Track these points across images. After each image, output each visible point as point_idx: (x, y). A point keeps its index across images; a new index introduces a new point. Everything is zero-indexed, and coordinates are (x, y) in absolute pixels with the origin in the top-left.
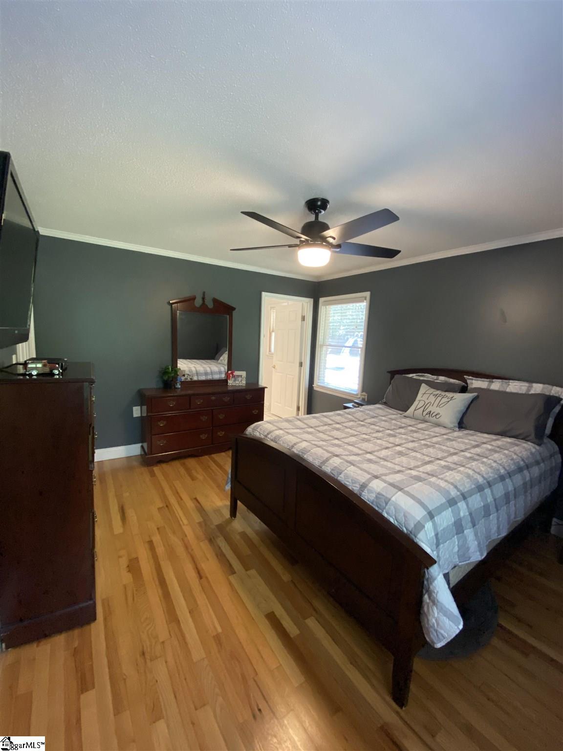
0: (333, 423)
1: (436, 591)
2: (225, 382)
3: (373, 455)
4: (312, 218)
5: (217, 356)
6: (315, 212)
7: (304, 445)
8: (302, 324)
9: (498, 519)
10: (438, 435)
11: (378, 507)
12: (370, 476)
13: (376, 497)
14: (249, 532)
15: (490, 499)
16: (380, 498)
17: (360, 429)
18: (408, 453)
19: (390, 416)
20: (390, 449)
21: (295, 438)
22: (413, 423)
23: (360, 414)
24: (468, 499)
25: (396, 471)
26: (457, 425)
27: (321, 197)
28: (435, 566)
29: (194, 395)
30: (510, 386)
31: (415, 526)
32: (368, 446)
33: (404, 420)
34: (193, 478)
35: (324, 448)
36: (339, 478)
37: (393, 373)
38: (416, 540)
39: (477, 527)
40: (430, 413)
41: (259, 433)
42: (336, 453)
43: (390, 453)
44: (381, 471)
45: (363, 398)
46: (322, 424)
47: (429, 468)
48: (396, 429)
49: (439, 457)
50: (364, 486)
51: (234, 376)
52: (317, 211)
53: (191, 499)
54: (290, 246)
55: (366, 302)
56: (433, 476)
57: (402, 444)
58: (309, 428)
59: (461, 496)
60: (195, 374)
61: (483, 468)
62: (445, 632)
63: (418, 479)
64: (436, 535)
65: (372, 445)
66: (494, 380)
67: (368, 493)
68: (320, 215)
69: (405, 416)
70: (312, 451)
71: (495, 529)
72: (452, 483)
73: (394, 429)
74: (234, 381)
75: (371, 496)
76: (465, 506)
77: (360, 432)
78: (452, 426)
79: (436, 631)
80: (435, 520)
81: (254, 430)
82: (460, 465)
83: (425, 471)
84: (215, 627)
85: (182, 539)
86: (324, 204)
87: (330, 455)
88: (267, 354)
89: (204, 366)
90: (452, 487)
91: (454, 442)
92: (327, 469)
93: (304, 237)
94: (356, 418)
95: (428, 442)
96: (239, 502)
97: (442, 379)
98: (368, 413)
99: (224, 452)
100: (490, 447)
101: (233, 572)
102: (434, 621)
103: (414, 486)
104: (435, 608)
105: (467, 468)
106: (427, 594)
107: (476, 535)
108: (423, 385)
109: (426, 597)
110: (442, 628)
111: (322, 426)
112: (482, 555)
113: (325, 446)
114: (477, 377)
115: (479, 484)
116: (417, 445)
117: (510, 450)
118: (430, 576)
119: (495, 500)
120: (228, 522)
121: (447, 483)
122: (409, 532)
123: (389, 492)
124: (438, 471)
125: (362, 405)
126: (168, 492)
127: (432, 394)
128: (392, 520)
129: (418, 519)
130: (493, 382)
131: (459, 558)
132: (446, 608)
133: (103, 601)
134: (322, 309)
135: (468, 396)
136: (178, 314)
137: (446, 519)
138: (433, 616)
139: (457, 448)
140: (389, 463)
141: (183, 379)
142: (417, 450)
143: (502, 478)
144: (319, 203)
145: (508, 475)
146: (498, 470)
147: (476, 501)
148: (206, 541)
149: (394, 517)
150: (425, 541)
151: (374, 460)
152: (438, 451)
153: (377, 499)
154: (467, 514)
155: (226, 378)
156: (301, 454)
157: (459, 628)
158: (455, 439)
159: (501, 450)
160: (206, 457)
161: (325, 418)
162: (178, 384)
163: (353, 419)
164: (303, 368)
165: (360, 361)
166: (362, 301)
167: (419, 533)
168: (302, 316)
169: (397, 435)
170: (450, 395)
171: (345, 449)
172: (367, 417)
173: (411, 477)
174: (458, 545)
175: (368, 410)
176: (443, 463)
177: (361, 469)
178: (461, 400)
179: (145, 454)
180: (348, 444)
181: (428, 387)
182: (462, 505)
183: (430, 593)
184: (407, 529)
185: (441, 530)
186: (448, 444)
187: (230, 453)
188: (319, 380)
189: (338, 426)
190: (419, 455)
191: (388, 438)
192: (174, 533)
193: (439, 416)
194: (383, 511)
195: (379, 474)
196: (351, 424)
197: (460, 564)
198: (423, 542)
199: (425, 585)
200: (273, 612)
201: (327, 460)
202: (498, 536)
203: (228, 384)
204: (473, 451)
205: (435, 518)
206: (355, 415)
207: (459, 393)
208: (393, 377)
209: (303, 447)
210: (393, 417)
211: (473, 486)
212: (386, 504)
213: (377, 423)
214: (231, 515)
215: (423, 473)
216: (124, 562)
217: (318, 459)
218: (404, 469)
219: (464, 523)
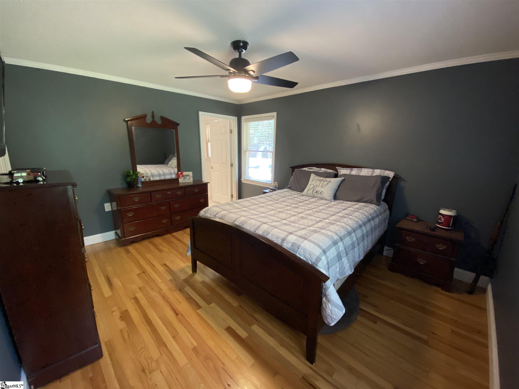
0: (259, 203)
1: (330, 295)
2: (176, 180)
3: (287, 220)
4: (237, 55)
5: (166, 161)
6: (238, 51)
7: (243, 219)
8: (230, 136)
9: (359, 250)
10: (322, 205)
11: (293, 251)
12: (287, 233)
13: (292, 245)
14: (207, 280)
15: (355, 239)
16: (294, 246)
17: (276, 205)
18: (307, 217)
19: (293, 196)
20: (296, 216)
21: (236, 215)
22: (308, 199)
23: (275, 196)
24: (344, 240)
25: (302, 228)
26: (333, 198)
27: (243, 40)
28: (329, 281)
29: (153, 191)
30: (362, 172)
31: (316, 259)
32: (283, 215)
33: (302, 198)
34: (160, 251)
35: (256, 219)
36: (268, 237)
37: (293, 168)
38: (317, 267)
39: (349, 256)
40: (317, 192)
41: (210, 214)
42: (264, 222)
43: (296, 218)
44: (293, 229)
45: (275, 186)
46: (252, 204)
47: (320, 224)
48: (298, 203)
49: (325, 218)
50: (283, 240)
51: (183, 176)
52: (240, 50)
53: (162, 265)
54: (222, 76)
55: (274, 120)
56: (323, 229)
57: (303, 212)
58: (243, 208)
59: (340, 239)
60: (151, 176)
61: (350, 222)
62: (336, 316)
63: (315, 232)
64: (328, 263)
65: (285, 215)
66: (353, 169)
67: (287, 244)
68: (242, 53)
69: (302, 195)
70: (248, 222)
71: (357, 256)
72: (334, 232)
73: (297, 203)
74: (184, 179)
75: (289, 245)
76: (342, 245)
77: (277, 207)
78: (330, 198)
79: (331, 317)
80: (327, 255)
81: (205, 212)
82: (337, 221)
83: (318, 227)
84: (192, 343)
85: (160, 292)
86: (245, 45)
87: (261, 223)
88: (206, 158)
89: (157, 169)
90: (334, 234)
91: (332, 208)
92: (260, 232)
93: (232, 70)
94: (273, 199)
95: (317, 209)
96: (198, 262)
97: (323, 170)
98: (280, 195)
99: (181, 230)
100: (352, 209)
101: (199, 307)
102: (329, 311)
103: (314, 236)
104: (330, 304)
105: (341, 222)
106: (325, 297)
107: (348, 260)
108: (312, 174)
109: (324, 299)
110: (334, 315)
111: (252, 205)
112: (351, 271)
113: (256, 218)
114: (343, 168)
115: (349, 231)
116: (311, 212)
117: (363, 210)
118: (326, 287)
119: (357, 239)
120: (191, 276)
121: (331, 233)
122: (313, 264)
123: (300, 241)
124: (326, 226)
125: (275, 190)
126: (143, 262)
127: (318, 179)
128: (302, 258)
129: (317, 255)
130: (352, 170)
131: (339, 275)
132: (335, 302)
133: (106, 343)
134: (244, 125)
135: (339, 180)
136: (133, 129)
137: (332, 253)
138: (328, 309)
139: (334, 211)
140: (296, 224)
141: (143, 180)
142: (312, 215)
143: (360, 226)
144: (241, 44)
145: (363, 224)
146: (358, 222)
147: (348, 241)
148: (178, 291)
149: (303, 256)
150: (322, 268)
151: (287, 223)
152: (324, 214)
153: (292, 246)
154: (343, 249)
155: (177, 178)
156: (241, 225)
157: (343, 313)
158: (333, 206)
159: (359, 210)
160: (168, 235)
161: (254, 200)
162: (139, 184)
163: (271, 199)
164: (233, 167)
165: (272, 161)
166: (271, 119)
167: (318, 263)
168: (230, 130)
169: (299, 207)
170: (328, 179)
171: (269, 219)
172: (279, 198)
173: (311, 231)
174: (339, 267)
175: (280, 193)
176: (327, 221)
177: (281, 230)
178: (335, 182)
179: (120, 238)
180: (270, 215)
181: (315, 176)
182: (340, 244)
183: (326, 296)
184: (311, 262)
185: (330, 260)
186: (329, 209)
187: (188, 230)
188: (245, 175)
189: (262, 205)
190: (313, 218)
191: (294, 209)
192: (152, 289)
193: (323, 193)
194: (296, 253)
195: (292, 231)
196: (270, 202)
197: (340, 278)
198: (321, 268)
199: (324, 292)
200: (230, 326)
201: (259, 227)
202: (359, 259)
203: (179, 182)
204: (344, 212)
205: (327, 253)
206: (272, 197)
207: (333, 178)
208: (294, 170)
209: (242, 220)
210: (295, 196)
211: (346, 233)
212: (298, 249)
213: (286, 200)
214: (192, 271)
215: (318, 228)
216: (117, 314)
217: (252, 227)
218: (306, 227)
219: (342, 254)
